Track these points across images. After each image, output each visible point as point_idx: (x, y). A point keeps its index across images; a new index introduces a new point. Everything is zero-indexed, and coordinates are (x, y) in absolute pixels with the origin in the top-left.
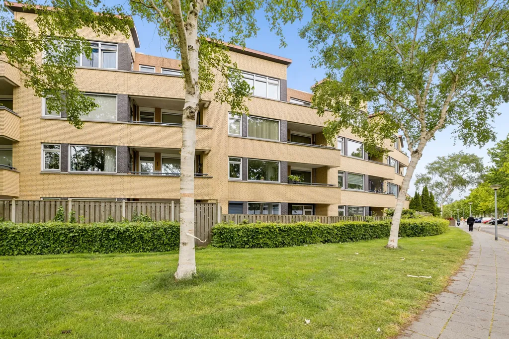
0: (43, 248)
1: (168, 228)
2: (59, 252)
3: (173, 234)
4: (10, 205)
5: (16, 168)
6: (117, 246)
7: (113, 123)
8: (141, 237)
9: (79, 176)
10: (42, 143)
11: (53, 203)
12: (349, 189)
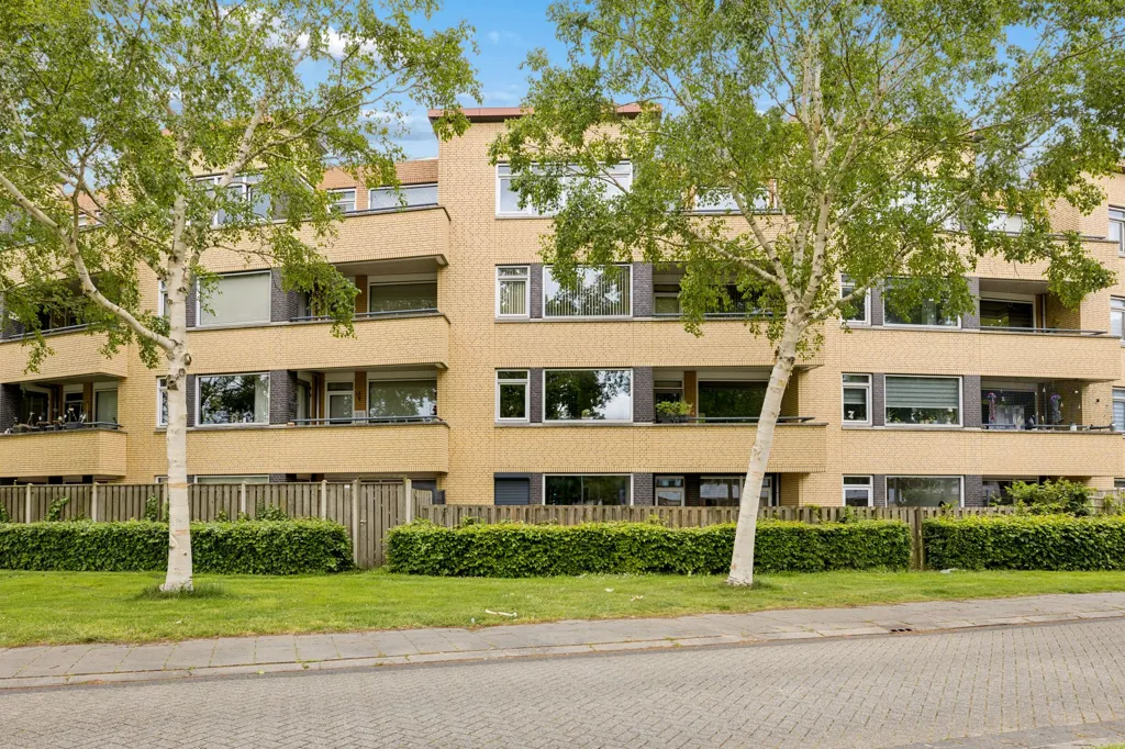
0: (117, 561)
1: (295, 532)
2: (136, 569)
3: (304, 544)
4: (91, 493)
5: (122, 424)
6: (214, 562)
7: (263, 327)
8: (252, 550)
9: (211, 434)
10: (157, 377)
11: (143, 489)
12: (896, 425)
